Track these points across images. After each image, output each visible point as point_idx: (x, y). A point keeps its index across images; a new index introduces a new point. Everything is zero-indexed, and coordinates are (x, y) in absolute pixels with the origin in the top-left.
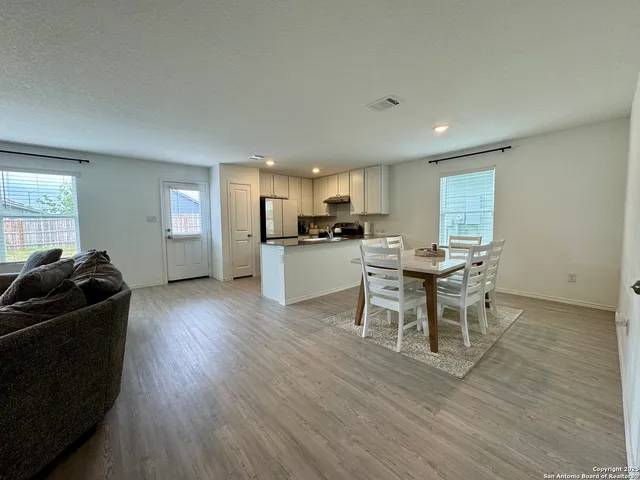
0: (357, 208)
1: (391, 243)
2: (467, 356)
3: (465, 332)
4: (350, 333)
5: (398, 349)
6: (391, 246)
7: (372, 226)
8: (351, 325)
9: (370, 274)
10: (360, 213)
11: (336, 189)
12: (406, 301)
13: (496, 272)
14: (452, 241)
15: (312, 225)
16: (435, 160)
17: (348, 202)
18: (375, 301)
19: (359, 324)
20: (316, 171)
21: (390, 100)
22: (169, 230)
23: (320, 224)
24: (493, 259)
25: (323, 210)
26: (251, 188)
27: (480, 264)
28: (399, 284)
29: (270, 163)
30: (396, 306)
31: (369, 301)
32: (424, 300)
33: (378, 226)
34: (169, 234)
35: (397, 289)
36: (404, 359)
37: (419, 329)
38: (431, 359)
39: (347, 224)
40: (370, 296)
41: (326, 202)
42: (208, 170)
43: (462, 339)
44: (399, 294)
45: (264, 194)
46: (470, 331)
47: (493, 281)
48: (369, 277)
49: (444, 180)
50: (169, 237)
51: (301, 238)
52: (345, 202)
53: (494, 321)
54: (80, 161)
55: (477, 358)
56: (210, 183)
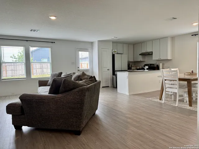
4: (157, 102)
5: (177, 105)
9: (166, 80)
15: (133, 65)
16: (195, 34)
17: (152, 54)
18: (167, 90)
19: (161, 100)
21: (173, 18)
22: (78, 68)
23: (137, 65)
28: (177, 83)
30: (176, 91)
31: (165, 90)
34: (78, 69)
35: (176, 85)
36: (179, 108)
38: (190, 108)
39: (151, 64)
40: (166, 88)
41: (140, 55)
42: (92, 43)
44: (177, 86)
48: (165, 81)
50: (79, 70)
52: (150, 54)
54: (52, 42)
56: (92, 48)
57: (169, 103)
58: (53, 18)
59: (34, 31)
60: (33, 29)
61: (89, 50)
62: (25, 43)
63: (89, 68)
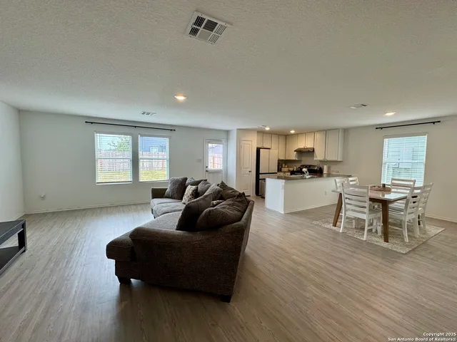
0: (319, 156)
1: (351, 181)
2: (407, 246)
3: (406, 233)
5: (364, 239)
6: (351, 183)
7: (329, 168)
8: (331, 226)
10: (322, 159)
11: (305, 143)
12: (370, 214)
13: (426, 202)
14: (393, 181)
15: (284, 165)
16: (381, 127)
17: (313, 151)
18: (349, 213)
19: (336, 226)
20: (292, 132)
21: (362, 105)
22: (207, 167)
23: (289, 164)
24: (424, 194)
25: (293, 156)
26: (253, 142)
27: (416, 197)
28: (367, 205)
29: (267, 129)
30: (364, 217)
32: (380, 214)
33: (334, 169)
34: (207, 169)
35: (365, 207)
36: (368, 243)
37: (374, 231)
38: (385, 245)
39: (310, 166)
40: (347, 210)
41: (296, 151)
42: (227, 132)
43: (403, 239)
44: (366, 210)
45: (260, 146)
46: (408, 236)
47: (424, 208)
49: (386, 141)
50: (207, 171)
51: (279, 173)
52: (309, 151)
53: (424, 232)
54: (171, 130)
55: (413, 247)
56: (227, 139)
57: (350, 233)
58: (181, 98)
59: (148, 114)
60: (147, 111)
61: (223, 142)
62: (133, 130)
63: (221, 168)
